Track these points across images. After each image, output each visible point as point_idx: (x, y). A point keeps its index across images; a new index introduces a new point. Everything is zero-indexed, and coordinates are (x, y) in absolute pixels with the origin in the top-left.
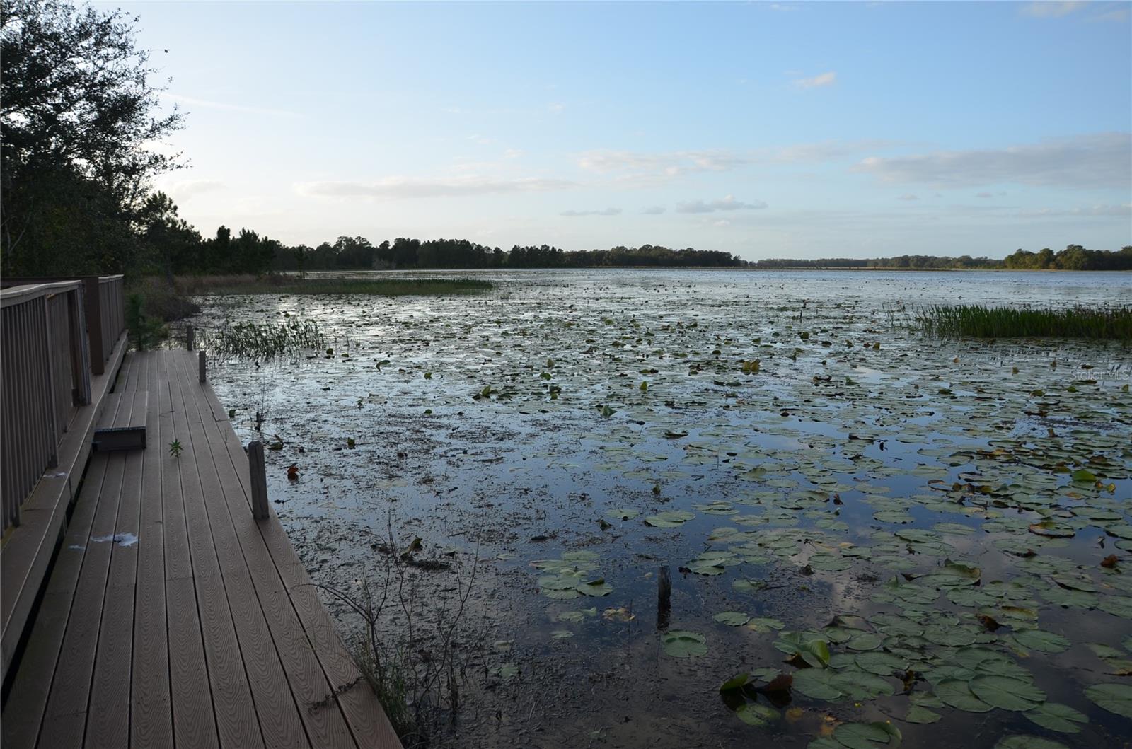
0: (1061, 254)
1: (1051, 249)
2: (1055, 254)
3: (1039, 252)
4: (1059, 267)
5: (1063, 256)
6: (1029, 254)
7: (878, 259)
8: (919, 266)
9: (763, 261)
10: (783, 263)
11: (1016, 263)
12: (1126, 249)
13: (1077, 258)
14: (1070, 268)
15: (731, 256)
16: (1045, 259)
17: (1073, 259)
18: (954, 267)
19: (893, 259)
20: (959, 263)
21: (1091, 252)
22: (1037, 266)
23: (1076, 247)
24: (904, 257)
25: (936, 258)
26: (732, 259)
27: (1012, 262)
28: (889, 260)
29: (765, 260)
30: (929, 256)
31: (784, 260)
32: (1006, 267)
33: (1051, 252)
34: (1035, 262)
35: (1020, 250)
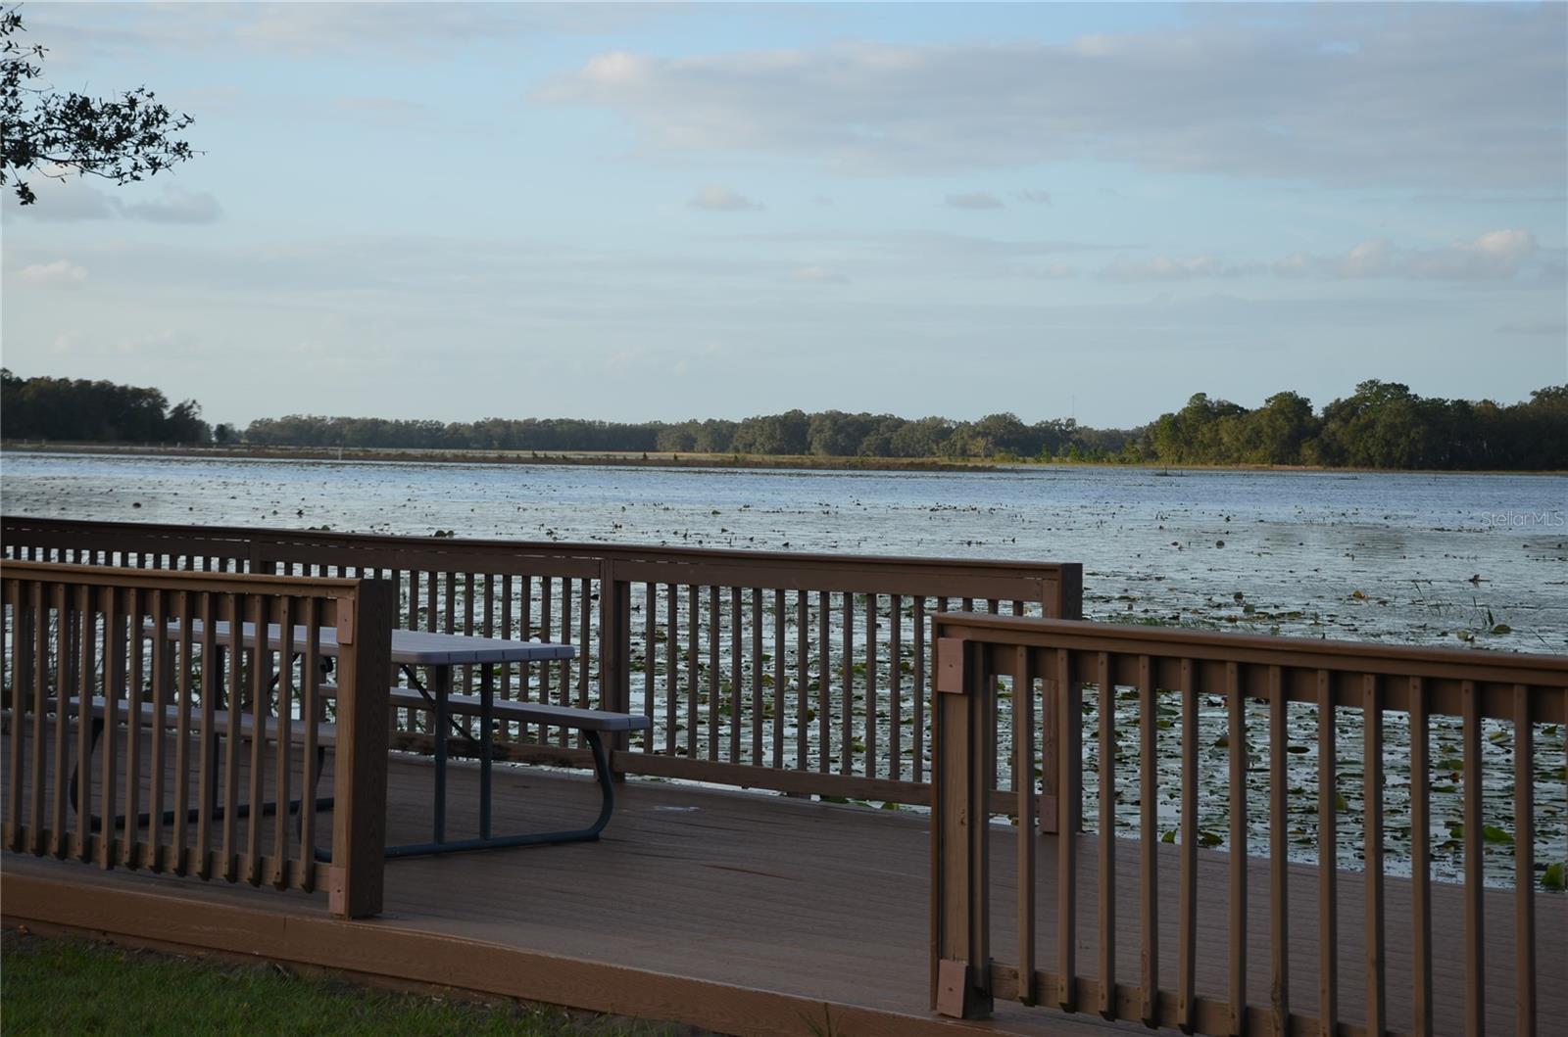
0: (1340, 411)
1: (1301, 395)
2: (1318, 412)
3: (1263, 404)
4: (1335, 457)
5: (1346, 421)
6: (1231, 410)
7: (694, 423)
8: (844, 452)
9: (268, 423)
10: (345, 430)
11: (1189, 443)
12: (1543, 396)
13: (1392, 426)
14: (1368, 463)
15: (163, 403)
16: (1286, 430)
17: (1379, 429)
18: (964, 453)
19: (749, 424)
20: (981, 442)
21: (1437, 405)
22: (1261, 452)
23: (1386, 387)
24: (787, 416)
25: (900, 423)
26: (167, 413)
27: (1174, 439)
28: (734, 426)
29: (277, 419)
30: (875, 413)
31: (351, 422)
32: (1152, 456)
33: (1302, 406)
34: (1254, 441)
35: (1200, 396)
